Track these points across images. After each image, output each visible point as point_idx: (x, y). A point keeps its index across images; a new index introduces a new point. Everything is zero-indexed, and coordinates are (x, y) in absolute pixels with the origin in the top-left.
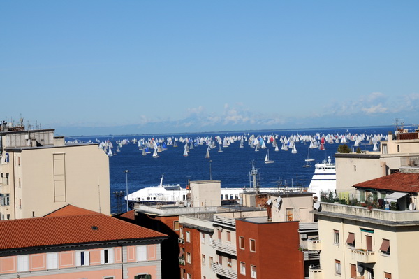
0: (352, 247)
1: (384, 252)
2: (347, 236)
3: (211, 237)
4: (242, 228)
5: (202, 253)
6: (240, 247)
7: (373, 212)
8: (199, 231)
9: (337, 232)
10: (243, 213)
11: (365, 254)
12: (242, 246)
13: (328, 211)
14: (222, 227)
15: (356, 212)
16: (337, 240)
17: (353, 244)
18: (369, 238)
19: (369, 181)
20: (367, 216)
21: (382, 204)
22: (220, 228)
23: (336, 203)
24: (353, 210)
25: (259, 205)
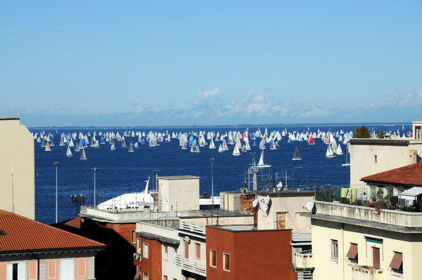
0: (354, 264)
1: (395, 270)
2: (347, 247)
3: (176, 252)
4: (215, 237)
5: (163, 274)
6: (211, 265)
7: (382, 215)
8: (161, 242)
9: (335, 242)
10: (221, 219)
11: (369, 272)
12: (214, 264)
13: (325, 213)
14: (190, 237)
15: (360, 215)
16: (335, 254)
17: (354, 259)
18: (376, 251)
19: (384, 173)
20: (374, 219)
21: (395, 203)
22: (187, 239)
23: (335, 203)
24: (357, 211)
25: (245, 209)
